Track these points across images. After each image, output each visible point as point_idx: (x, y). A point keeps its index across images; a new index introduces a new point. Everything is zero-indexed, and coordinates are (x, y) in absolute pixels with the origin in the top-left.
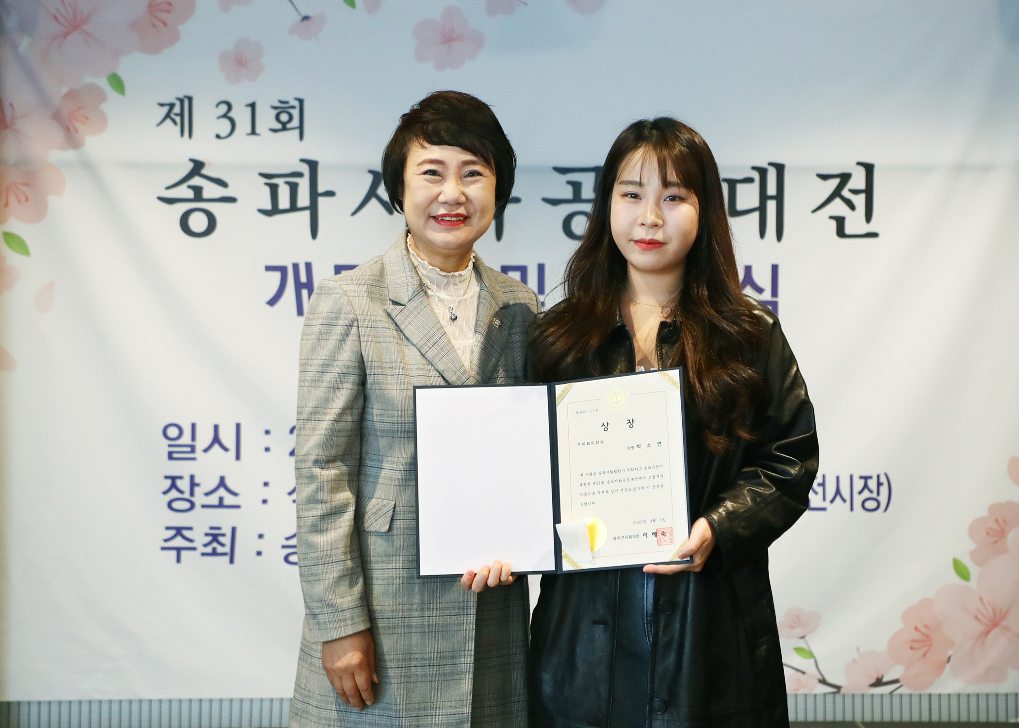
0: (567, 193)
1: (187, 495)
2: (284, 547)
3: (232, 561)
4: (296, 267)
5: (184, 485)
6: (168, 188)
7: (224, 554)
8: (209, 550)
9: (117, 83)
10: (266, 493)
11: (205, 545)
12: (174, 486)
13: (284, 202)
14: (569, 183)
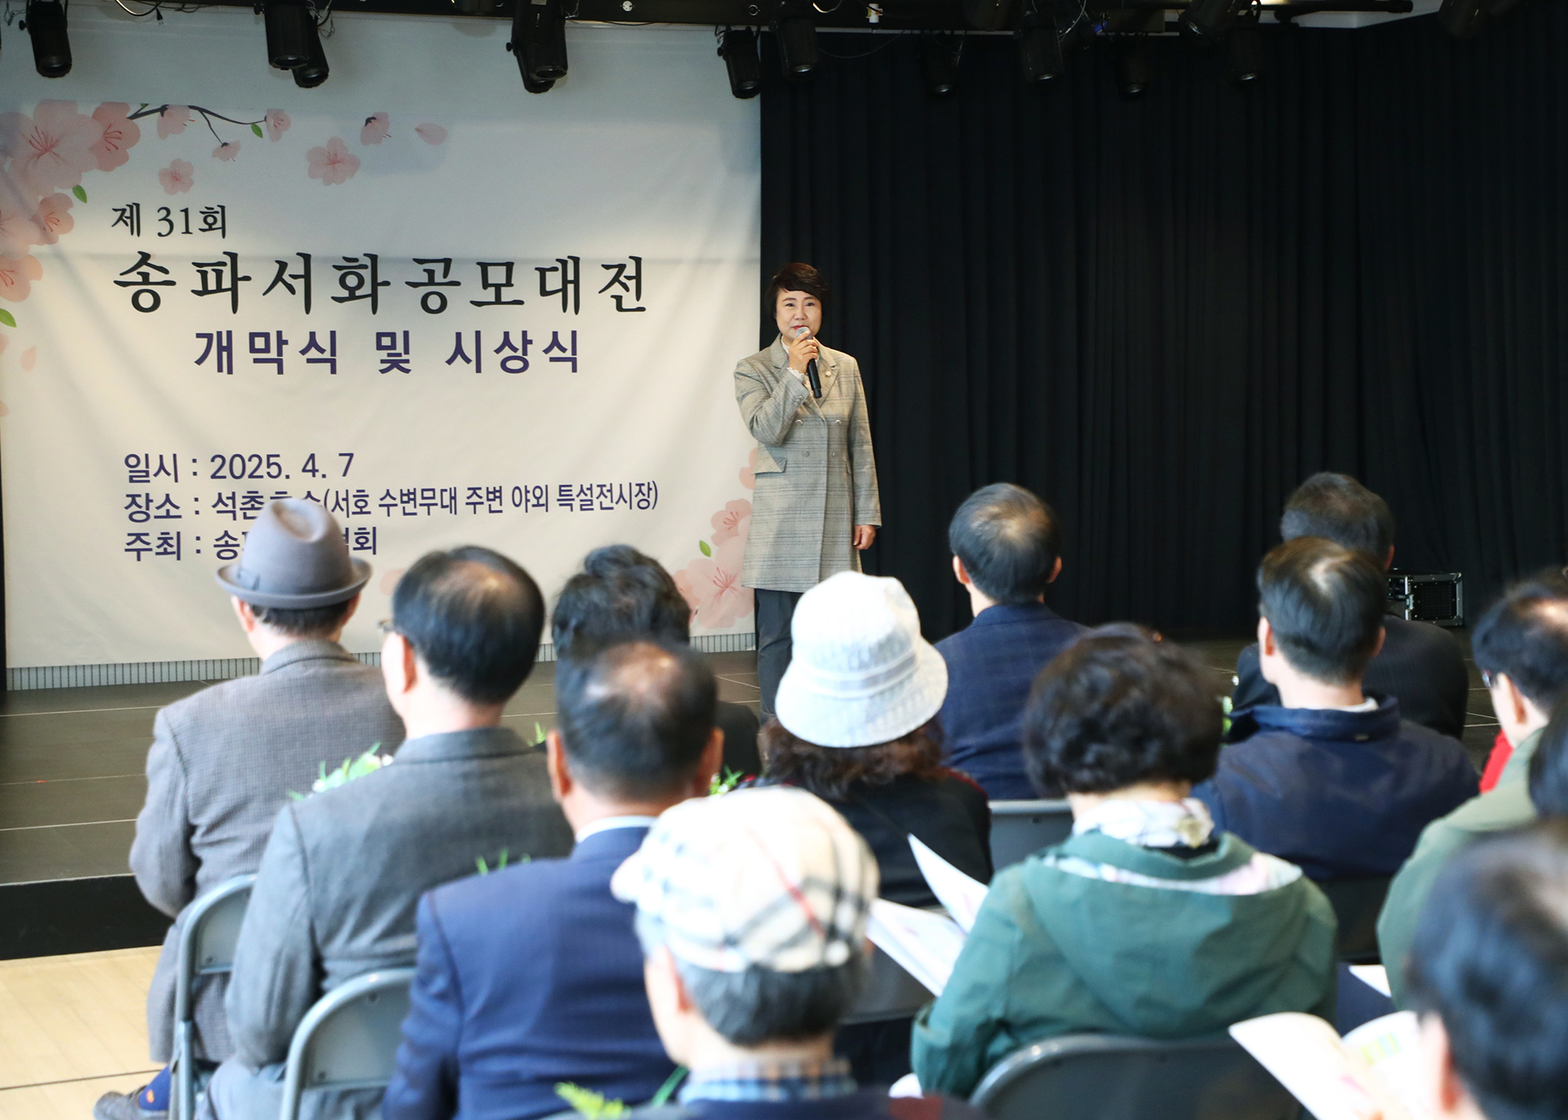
0: (425, 278)
1: (144, 509)
2: (215, 546)
3: (179, 558)
4: (219, 334)
5: (141, 501)
6: (121, 274)
7: (173, 553)
8: (161, 550)
9: (81, 193)
10: (197, 506)
11: (159, 547)
12: (134, 502)
13: (212, 285)
14: (425, 270)
